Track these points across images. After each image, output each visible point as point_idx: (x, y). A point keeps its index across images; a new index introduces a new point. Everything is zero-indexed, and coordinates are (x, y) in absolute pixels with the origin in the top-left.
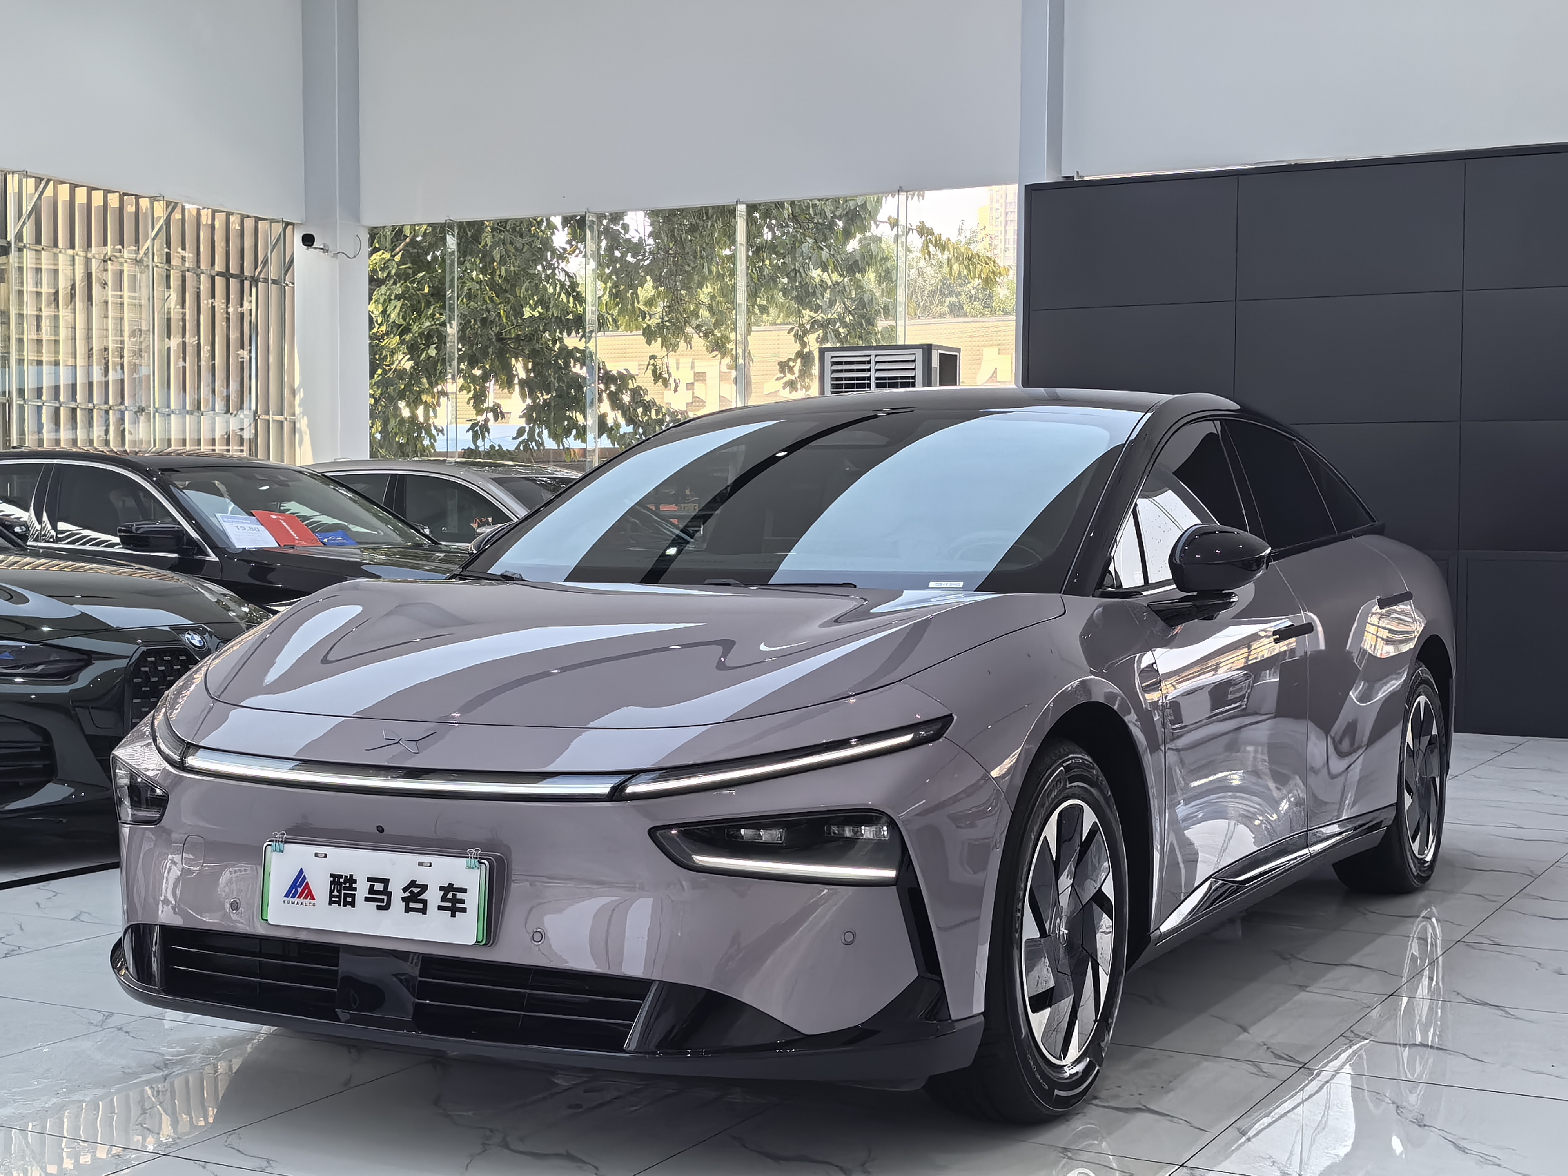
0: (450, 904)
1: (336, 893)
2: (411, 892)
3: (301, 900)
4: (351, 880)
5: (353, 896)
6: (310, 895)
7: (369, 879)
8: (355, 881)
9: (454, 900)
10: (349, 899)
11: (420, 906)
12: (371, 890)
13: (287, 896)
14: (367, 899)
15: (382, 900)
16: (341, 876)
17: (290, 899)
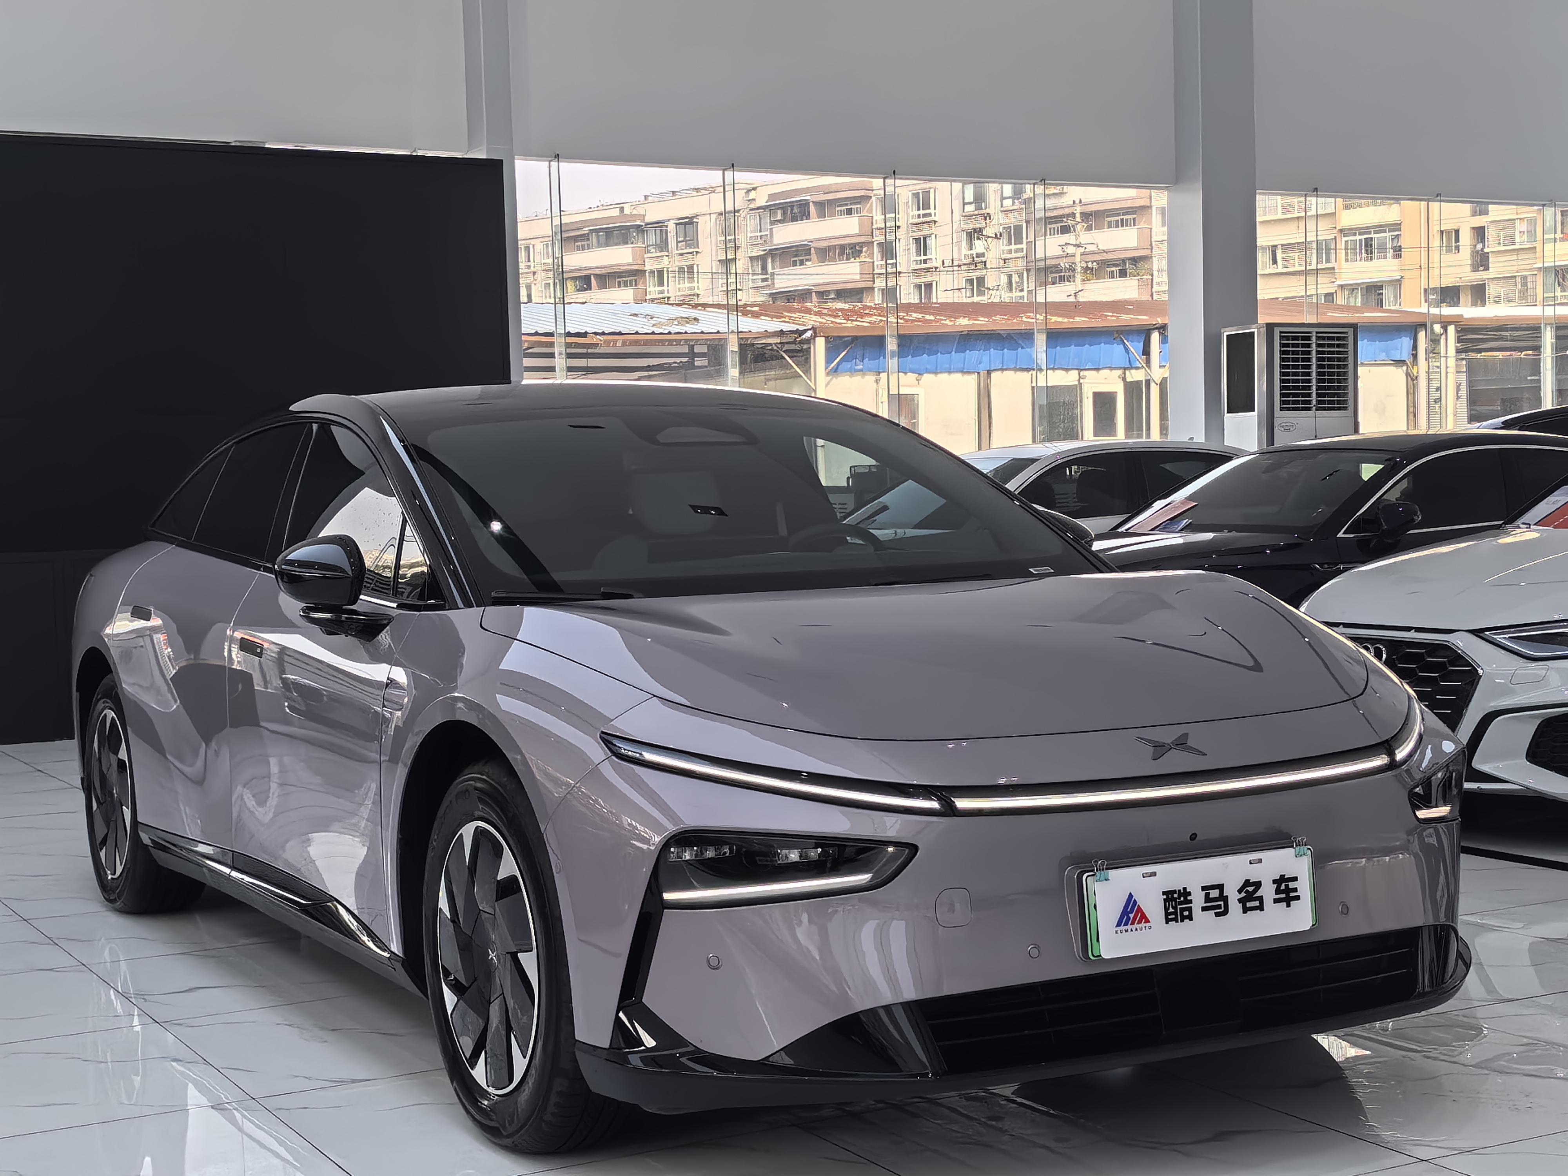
0: (1283, 896)
1: (1171, 910)
2: (1247, 892)
3: (1136, 926)
4: (1185, 893)
5: (1190, 909)
6: (1144, 918)
7: (1204, 888)
8: (1189, 894)
9: (1288, 890)
10: (1186, 913)
11: (1257, 903)
12: (1208, 899)
13: (1119, 925)
14: (1204, 909)
15: (1219, 907)
16: (1175, 892)
17: (1122, 928)
